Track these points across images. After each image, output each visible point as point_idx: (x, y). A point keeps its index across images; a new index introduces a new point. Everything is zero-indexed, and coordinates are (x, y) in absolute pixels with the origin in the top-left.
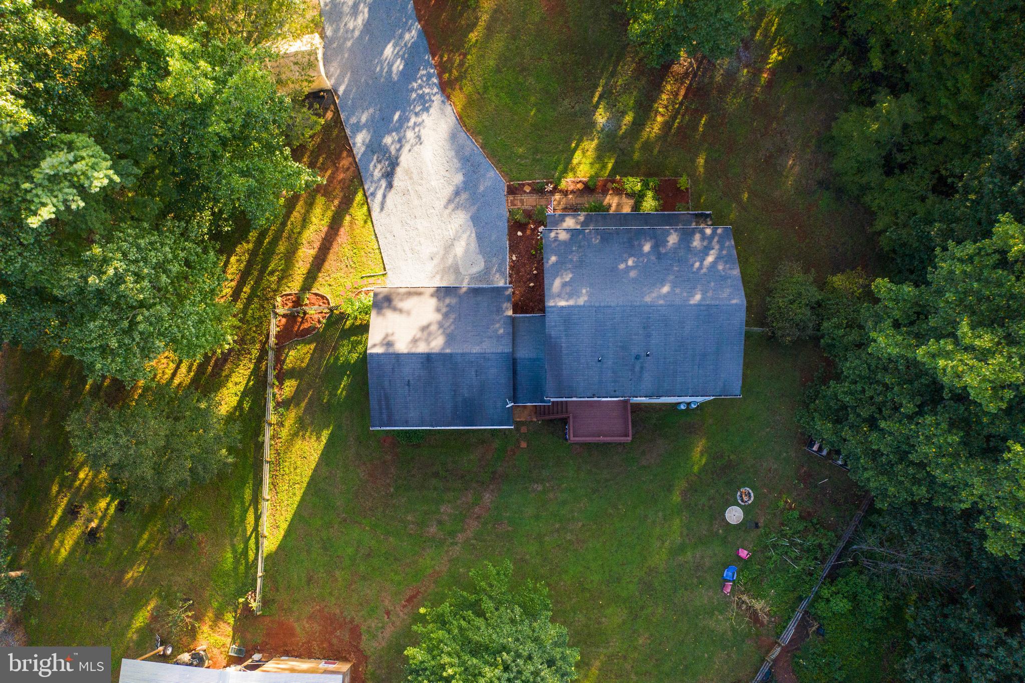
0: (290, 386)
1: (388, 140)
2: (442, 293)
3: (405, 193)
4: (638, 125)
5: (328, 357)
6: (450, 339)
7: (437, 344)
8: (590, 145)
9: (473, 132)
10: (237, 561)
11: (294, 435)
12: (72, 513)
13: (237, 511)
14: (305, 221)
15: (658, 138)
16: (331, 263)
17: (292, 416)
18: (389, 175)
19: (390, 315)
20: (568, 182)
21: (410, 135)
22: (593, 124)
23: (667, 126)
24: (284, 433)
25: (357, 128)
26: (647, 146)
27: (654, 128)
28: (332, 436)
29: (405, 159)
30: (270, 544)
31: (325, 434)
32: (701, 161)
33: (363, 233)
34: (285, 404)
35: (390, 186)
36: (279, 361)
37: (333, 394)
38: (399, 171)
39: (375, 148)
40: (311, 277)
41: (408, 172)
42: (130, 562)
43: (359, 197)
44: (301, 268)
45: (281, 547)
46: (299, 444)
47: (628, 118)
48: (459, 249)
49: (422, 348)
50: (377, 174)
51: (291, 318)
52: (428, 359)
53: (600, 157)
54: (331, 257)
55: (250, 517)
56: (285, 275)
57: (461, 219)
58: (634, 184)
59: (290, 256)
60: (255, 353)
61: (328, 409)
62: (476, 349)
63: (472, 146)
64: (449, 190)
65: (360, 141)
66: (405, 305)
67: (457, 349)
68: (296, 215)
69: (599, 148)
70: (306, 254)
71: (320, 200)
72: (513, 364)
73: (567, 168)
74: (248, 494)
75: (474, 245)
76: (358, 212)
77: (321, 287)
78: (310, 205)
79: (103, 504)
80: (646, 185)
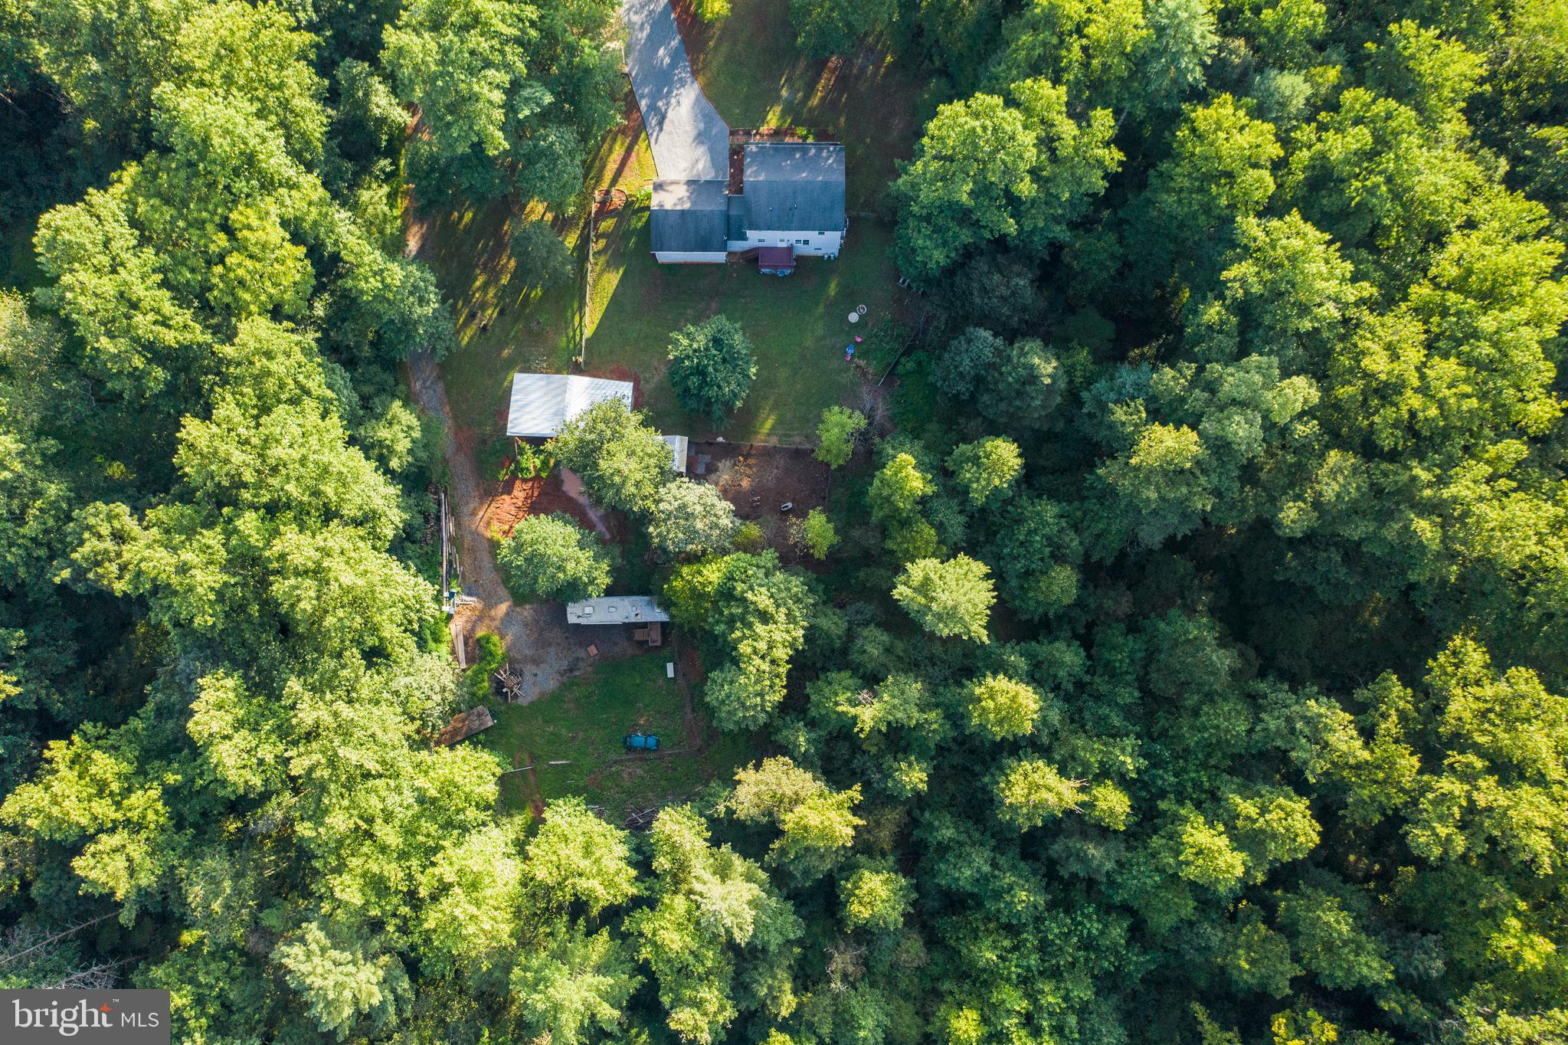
0: (602, 243)
1: (660, 104)
2: (689, 183)
3: (670, 133)
4: (807, 97)
5: (625, 225)
6: (693, 203)
7: (687, 206)
8: (778, 109)
9: (710, 98)
10: (569, 342)
11: (603, 271)
12: (472, 316)
13: (569, 314)
14: (610, 150)
15: (817, 107)
16: (626, 171)
17: (602, 259)
18: (661, 124)
19: (661, 193)
20: (764, 129)
21: (673, 101)
22: (779, 97)
23: (823, 99)
24: (598, 268)
25: (643, 96)
26: (811, 110)
27: (815, 101)
28: (625, 272)
29: (670, 114)
30: (588, 333)
31: (621, 272)
32: (842, 120)
33: (646, 157)
34: (599, 253)
35: (661, 129)
36: (596, 228)
37: (626, 246)
38: (667, 121)
39: (652, 107)
40: (614, 181)
41: (672, 122)
42: (506, 345)
43: (643, 136)
44: (608, 175)
45: (595, 334)
46: (606, 276)
47: (800, 94)
48: (700, 166)
49: (679, 208)
50: (654, 122)
51: (603, 203)
52: (683, 213)
53: (783, 115)
54: (626, 169)
55: (577, 318)
56: (599, 179)
57: (701, 151)
58: (802, 131)
59: (603, 168)
60: (581, 224)
61: (623, 255)
62: (708, 208)
63: (709, 107)
64: (694, 133)
65: (643, 104)
66: (670, 188)
67: (699, 208)
68: (606, 146)
69: (782, 111)
70: (612, 166)
71: (620, 137)
72: (728, 218)
73: (763, 120)
74: (576, 306)
75: (709, 164)
76: (642, 144)
77: (621, 185)
78: (614, 140)
79: (490, 312)
80: (809, 132)
